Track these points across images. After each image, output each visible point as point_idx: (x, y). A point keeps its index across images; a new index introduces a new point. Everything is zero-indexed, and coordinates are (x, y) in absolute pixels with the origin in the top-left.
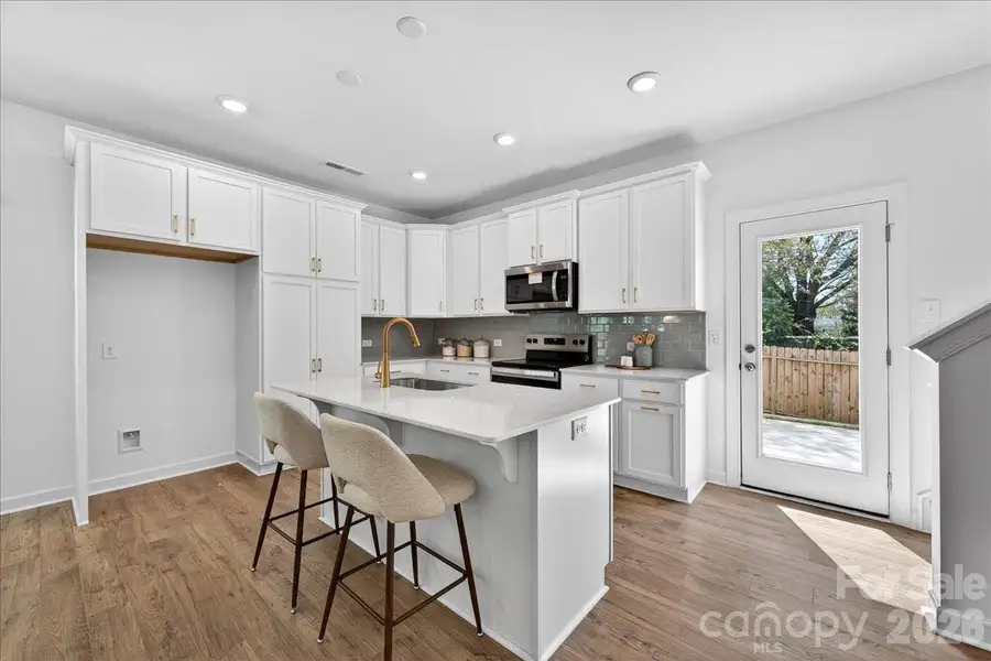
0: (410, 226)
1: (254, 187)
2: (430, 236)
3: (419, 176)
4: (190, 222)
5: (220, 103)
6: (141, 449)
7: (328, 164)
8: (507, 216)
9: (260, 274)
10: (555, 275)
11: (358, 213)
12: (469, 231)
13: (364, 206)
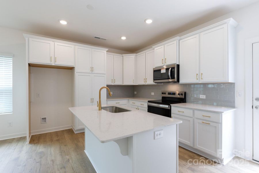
0: (123, 55)
1: (73, 46)
2: (130, 58)
3: (124, 38)
4: (55, 59)
5: (59, 22)
6: (46, 123)
7: (95, 37)
8: (154, 49)
9: (75, 73)
10: (170, 69)
11: (105, 52)
12: (142, 56)
13: (107, 49)
